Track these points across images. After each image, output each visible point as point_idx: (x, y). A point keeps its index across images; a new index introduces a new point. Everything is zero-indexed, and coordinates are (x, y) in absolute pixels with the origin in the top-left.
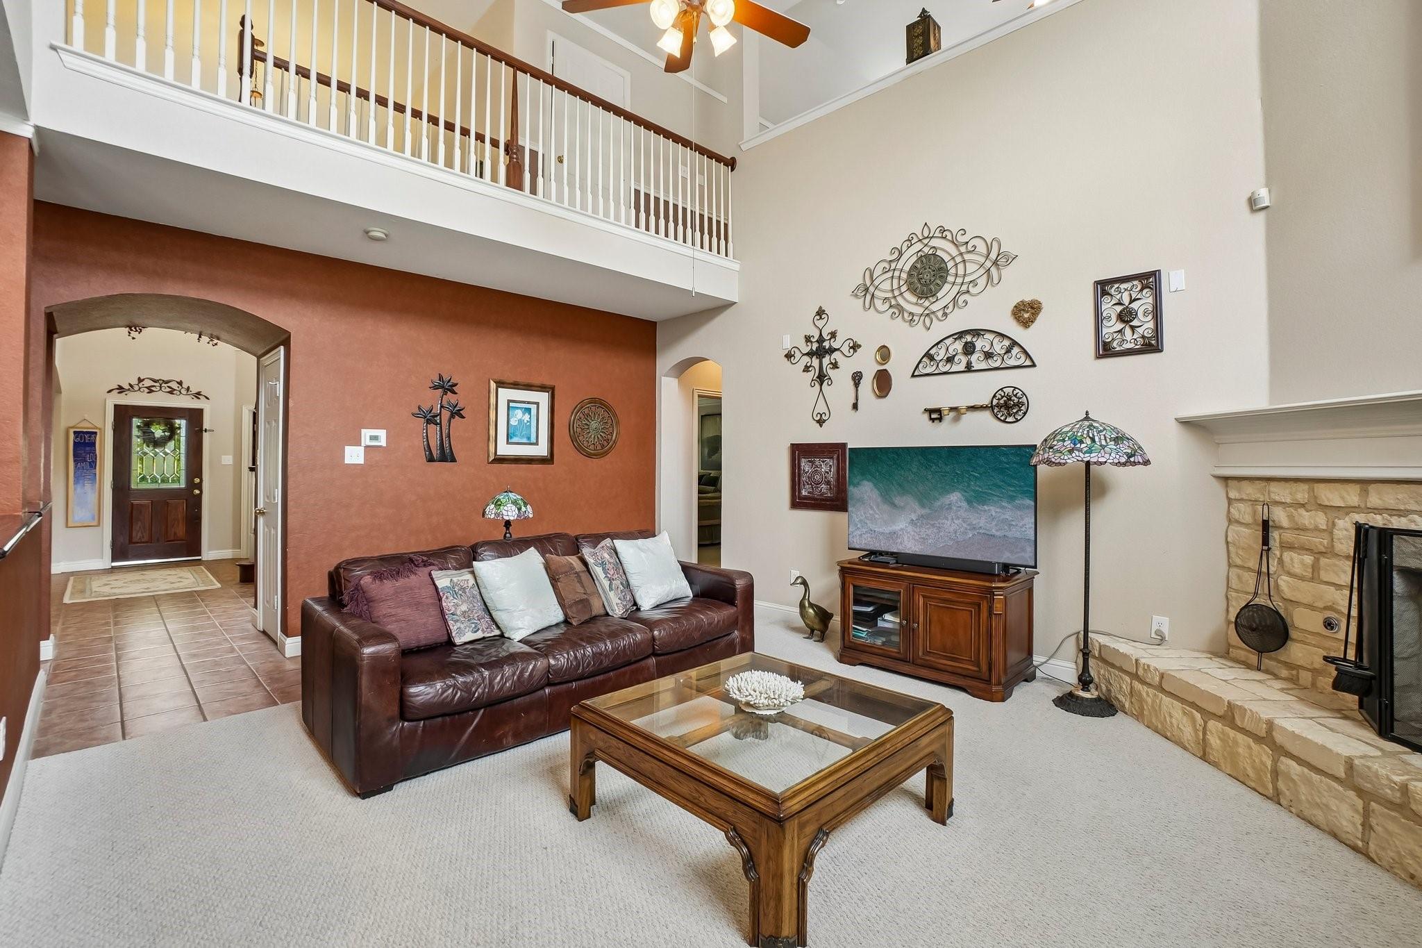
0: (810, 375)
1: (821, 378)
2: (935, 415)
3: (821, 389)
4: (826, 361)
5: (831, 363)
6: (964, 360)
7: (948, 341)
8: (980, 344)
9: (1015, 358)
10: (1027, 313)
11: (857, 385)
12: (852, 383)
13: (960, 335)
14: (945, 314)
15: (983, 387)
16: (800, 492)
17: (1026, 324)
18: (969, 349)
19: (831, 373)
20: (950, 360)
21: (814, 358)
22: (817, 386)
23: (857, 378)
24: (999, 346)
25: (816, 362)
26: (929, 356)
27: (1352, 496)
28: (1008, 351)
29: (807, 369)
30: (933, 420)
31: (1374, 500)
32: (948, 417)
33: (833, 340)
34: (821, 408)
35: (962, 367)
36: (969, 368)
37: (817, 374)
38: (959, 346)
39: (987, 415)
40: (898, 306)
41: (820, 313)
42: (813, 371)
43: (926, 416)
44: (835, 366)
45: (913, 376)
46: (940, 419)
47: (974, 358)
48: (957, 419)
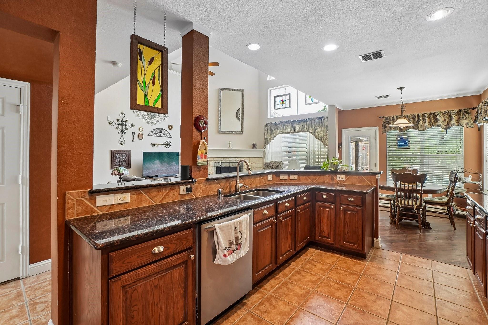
0: (118, 130)
1: (122, 132)
2: (153, 145)
3: (122, 135)
4: (124, 127)
5: (126, 128)
6: (159, 134)
7: (156, 129)
8: (163, 131)
9: (168, 136)
10: (170, 127)
11: (133, 136)
12: (132, 135)
13: (159, 129)
14: (156, 124)
15: (163, 140)
16: (115, 164)
17: (170, 130)
18: (160, 132)
19: (126, 131)
20: (156, 134)
21: (120, 126)
22: (121, 134)
23: (134, 134)
24: (166, 133)
25: (120, 127)
26: (152, 132)
27: (212, 159)
28: (167, 134)
29: (117, 128)
30: (153, 146)
31: (214, 160)
32: (155, 145)
33: (126, 122)
34: (122, 140)
35: (159, 135)
36: (160, 136)
37: (121, 131)
38: (158, 131)
39: (163, 146)
40: (145, 118)
41: (122, 114)
42: (119, 130)
43: (151, 145)
44: (127, 129)
45: (148, 136)
46: (154, 146)
47: (161, 134)
48: (157, 146)
